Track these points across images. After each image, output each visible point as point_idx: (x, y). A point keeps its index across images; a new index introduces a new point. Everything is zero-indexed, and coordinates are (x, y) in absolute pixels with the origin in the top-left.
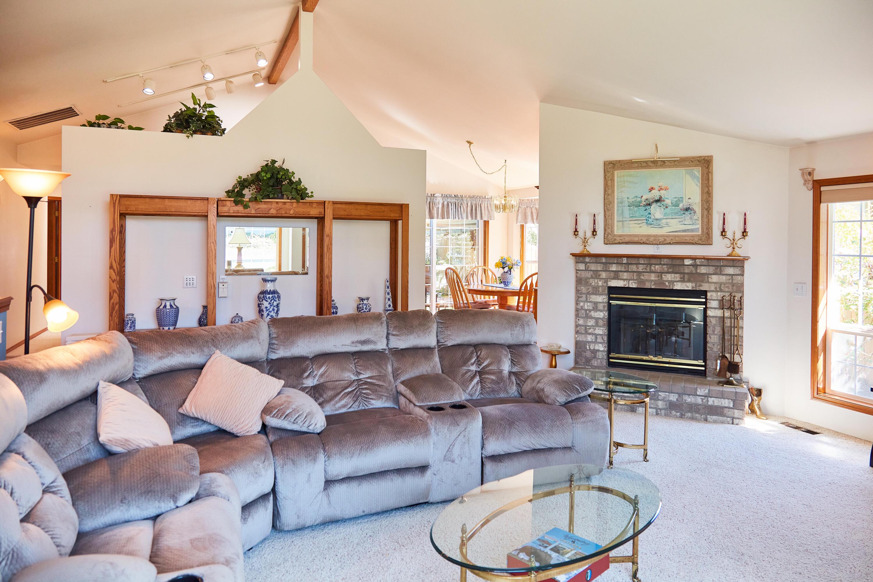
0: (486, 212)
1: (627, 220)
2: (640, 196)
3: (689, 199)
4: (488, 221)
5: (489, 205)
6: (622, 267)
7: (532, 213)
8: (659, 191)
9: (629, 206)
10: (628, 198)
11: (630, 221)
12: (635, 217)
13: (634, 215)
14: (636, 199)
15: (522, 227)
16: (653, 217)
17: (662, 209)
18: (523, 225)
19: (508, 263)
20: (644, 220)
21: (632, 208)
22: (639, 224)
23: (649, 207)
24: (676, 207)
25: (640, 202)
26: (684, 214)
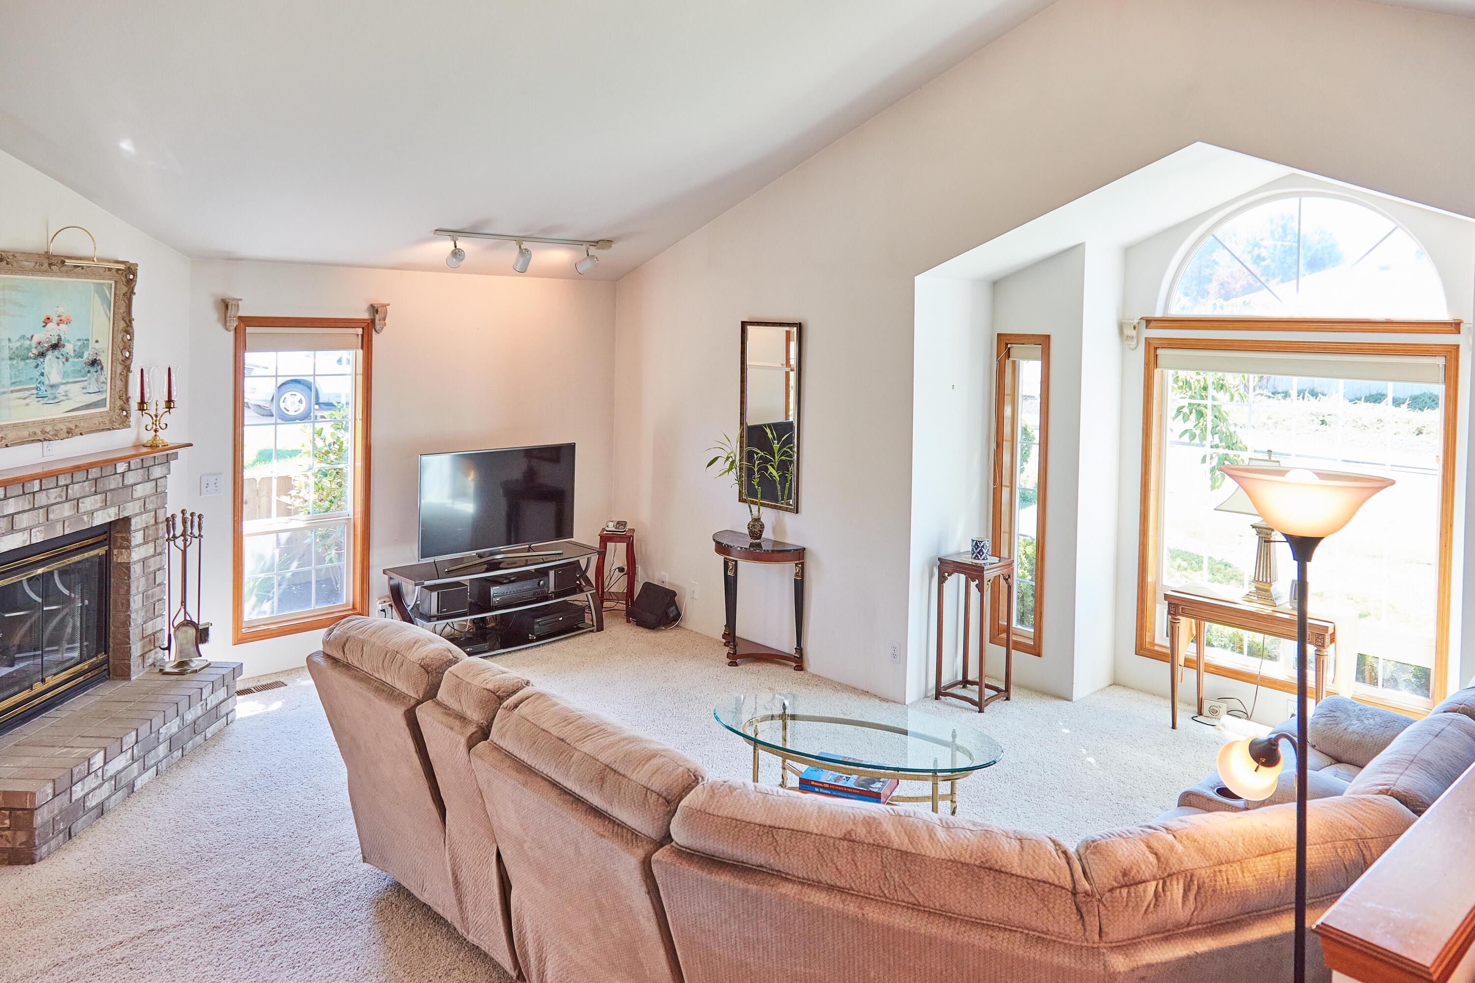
1: (6, 390)
2: (30, 337)
3: (97, 341)
8: (58, 324)
9: (11, 359)
10: (9, 340)
11: (12, 392)
12: (20, 382)
13: (18, 380)
14: (22, 341)
16: (47, 382)
17: (61, 364)
20: (33, 389)
21: (15, 362)
22: (25, 398)
23: (42, 360)
24: (80, 359)
25: (29, 349)
26: (89, 372)
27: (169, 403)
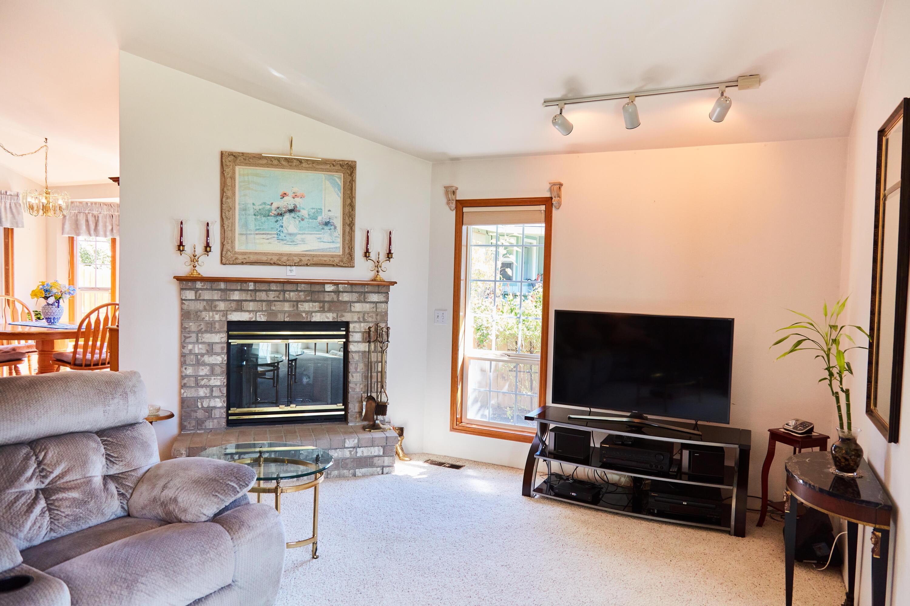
0: (9, 215)
1: (253, 232)
2: (270, 203)
3: (329, 211)
4: (12, 229)
5: (13, 205)
6: (247, 294)
7: (87, 221)
8: (294, 198)
9: (255, 215)
10: (253, 204)
11: (256, 234)
12: (263, 229)
13: (262, 228)
14: (264, 206)
15: (72, 240)
16: (285, 231)
17: (297, 222)
18: (73, 238)
19: (54, 291)
20: (275, 234)
21: (259, 217)
22: (268, 239)
23: (281, 218)
24: (314, 220)
25: (270, 211)
26: (323, 229)
27: (389, 255)
